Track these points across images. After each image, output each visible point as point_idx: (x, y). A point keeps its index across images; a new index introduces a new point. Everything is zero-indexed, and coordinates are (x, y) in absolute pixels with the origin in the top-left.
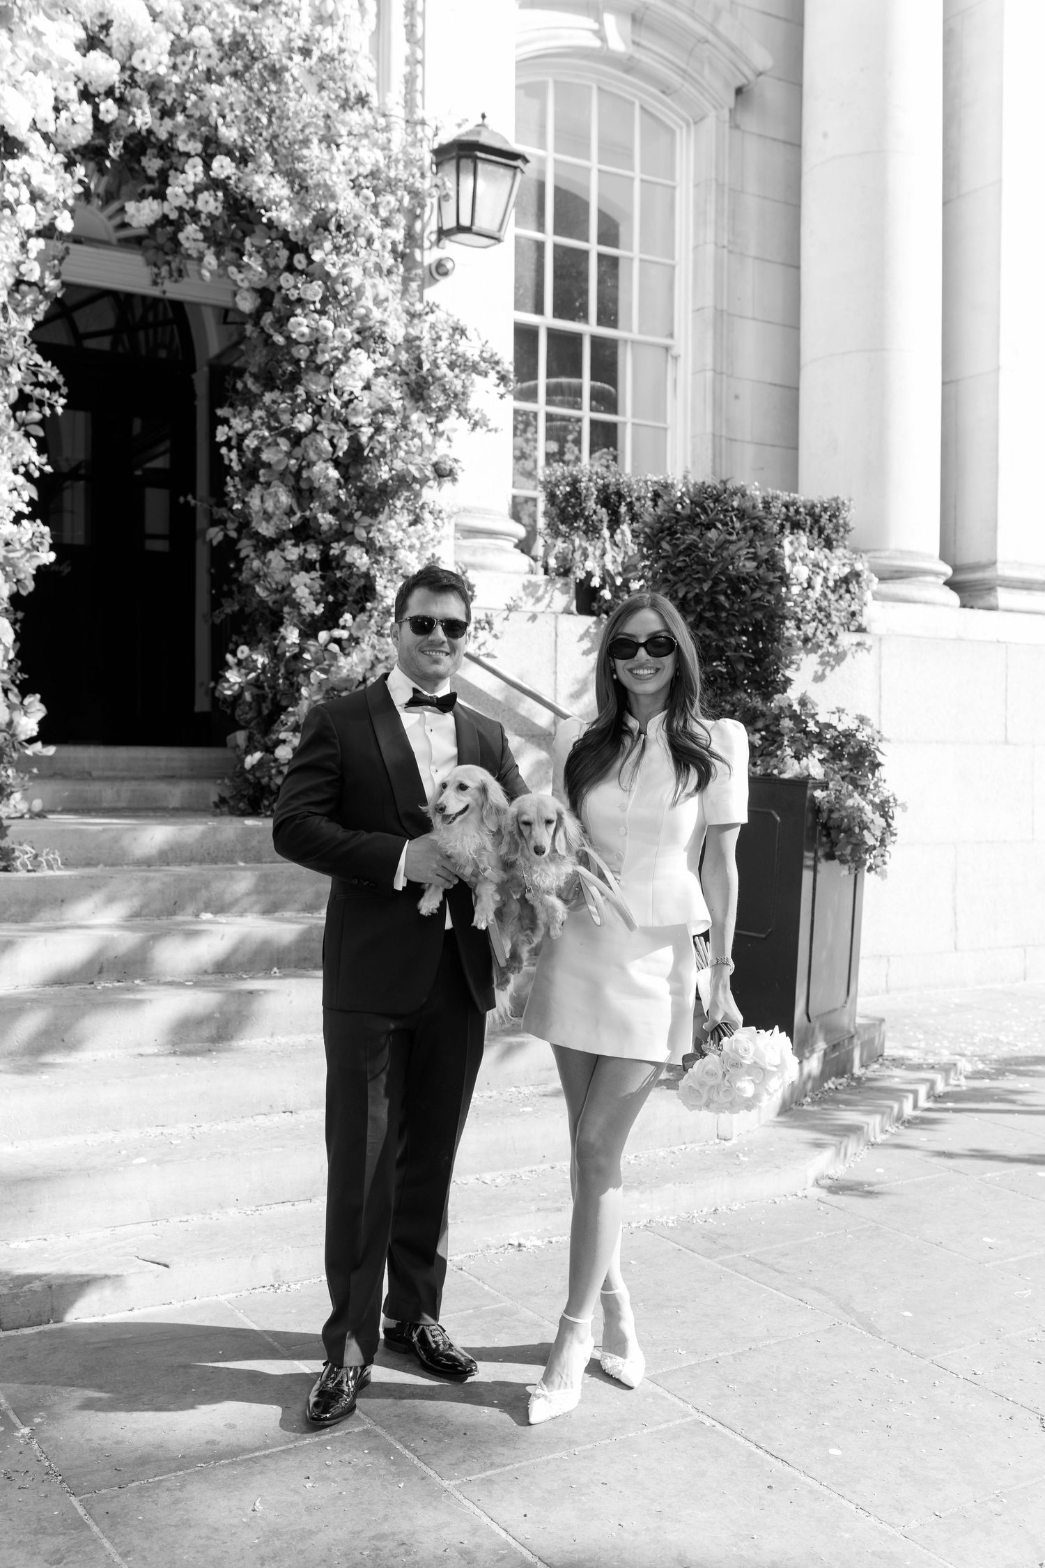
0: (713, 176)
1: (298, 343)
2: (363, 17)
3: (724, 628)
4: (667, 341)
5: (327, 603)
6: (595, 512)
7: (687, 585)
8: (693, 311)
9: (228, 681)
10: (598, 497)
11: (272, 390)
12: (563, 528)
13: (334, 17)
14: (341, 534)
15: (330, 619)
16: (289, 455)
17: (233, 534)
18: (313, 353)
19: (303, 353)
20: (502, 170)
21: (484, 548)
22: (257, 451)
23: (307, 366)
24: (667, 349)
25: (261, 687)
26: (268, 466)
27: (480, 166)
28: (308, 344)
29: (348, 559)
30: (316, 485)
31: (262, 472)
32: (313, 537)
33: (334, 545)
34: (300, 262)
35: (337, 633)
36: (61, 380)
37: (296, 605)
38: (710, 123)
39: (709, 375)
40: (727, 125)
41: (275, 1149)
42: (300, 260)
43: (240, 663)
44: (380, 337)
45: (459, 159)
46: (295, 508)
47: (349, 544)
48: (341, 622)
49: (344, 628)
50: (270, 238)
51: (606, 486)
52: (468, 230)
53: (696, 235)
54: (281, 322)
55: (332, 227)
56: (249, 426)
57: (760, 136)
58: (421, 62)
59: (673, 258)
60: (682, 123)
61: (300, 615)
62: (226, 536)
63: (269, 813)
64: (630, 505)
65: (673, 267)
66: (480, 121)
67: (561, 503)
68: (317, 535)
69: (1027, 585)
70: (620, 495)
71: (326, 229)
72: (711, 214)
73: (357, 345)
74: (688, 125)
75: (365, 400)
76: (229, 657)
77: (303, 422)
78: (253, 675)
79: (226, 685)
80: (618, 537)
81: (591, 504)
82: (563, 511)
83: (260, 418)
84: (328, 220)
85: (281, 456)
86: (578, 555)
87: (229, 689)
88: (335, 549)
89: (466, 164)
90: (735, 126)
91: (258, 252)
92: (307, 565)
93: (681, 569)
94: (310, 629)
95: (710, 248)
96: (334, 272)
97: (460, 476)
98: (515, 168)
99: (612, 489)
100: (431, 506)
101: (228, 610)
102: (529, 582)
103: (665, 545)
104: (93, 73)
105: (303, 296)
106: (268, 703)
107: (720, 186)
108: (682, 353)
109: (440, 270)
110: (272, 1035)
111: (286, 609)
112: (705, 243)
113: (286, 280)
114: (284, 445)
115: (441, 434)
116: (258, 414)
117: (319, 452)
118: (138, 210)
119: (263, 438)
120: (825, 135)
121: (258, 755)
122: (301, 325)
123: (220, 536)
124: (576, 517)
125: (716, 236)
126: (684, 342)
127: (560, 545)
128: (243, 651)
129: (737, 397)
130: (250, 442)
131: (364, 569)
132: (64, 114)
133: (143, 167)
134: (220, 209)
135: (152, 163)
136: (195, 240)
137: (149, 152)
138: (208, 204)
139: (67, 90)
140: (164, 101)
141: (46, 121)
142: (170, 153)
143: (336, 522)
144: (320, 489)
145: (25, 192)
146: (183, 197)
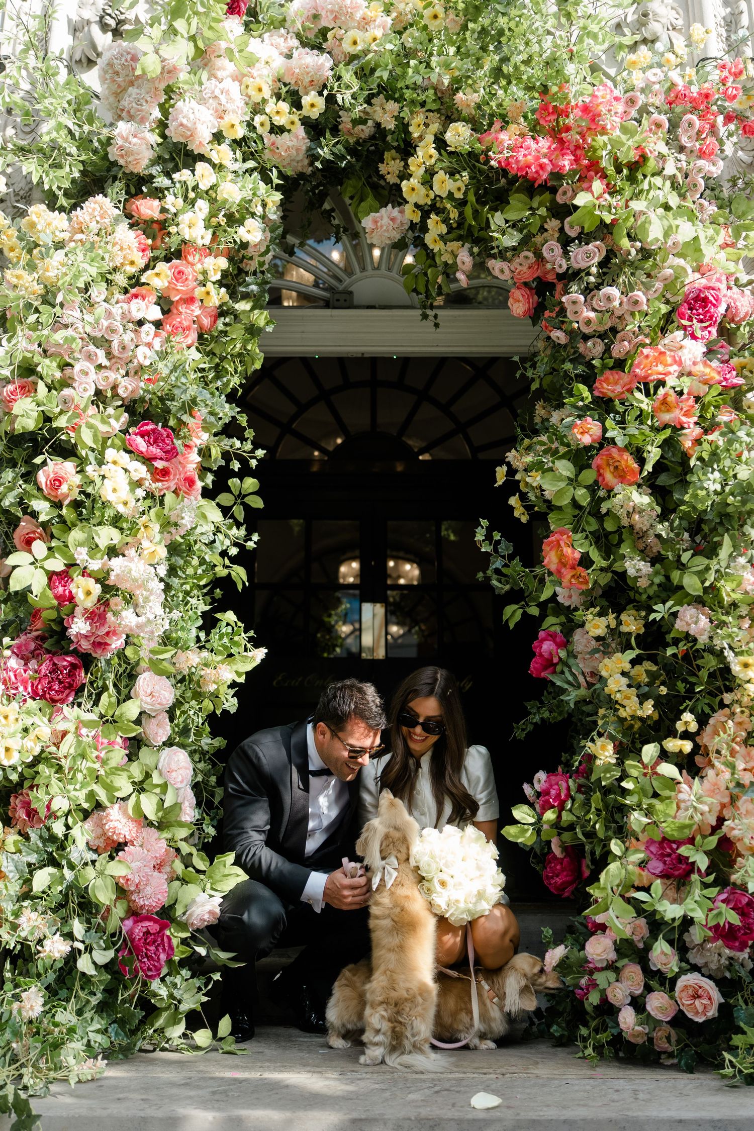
1: (586, 338)
5: (657, 699)
9: (518, 822)
11: (558, 407)
15: (662, 724)
16: (574, 481)
18: (610, 346)
19: (594, 348)
23: (604, 367)
28: (602, 336)
29: (680, 625)
31: (550, 516)
33: (660, 607)
34: (572, 227)
35: (673, 745)
36: (243, 420)
37: (611, 705)
43: (535, 796)
48: (680, 727)
49: (686, 735)
61: (617, 719)
62: (523, 615)
76: (526, 784)
78: (551, 813)
91: (514, 226)
92: (622, 642)
94: (631, 740)
105: (574, 266)
111: (597, 711)
114: (564, 467)
116: (542, 440)
117: (620, 473)
121: (562, 950)
128: (541, 778)
131: (705, 641)
132: (258, 119)
133: (382, 177)
134: (463, 189)
135: (390, 167)
136: (441, 237)
137: (387, 155)
138: (444, 184)
139: (260, 90)
140: (381, 77)
141: (233, 126)
142: (407, 149)
143: (657, 573)
144: (631, 527)
145: (203, 206)
146: (422, 190)
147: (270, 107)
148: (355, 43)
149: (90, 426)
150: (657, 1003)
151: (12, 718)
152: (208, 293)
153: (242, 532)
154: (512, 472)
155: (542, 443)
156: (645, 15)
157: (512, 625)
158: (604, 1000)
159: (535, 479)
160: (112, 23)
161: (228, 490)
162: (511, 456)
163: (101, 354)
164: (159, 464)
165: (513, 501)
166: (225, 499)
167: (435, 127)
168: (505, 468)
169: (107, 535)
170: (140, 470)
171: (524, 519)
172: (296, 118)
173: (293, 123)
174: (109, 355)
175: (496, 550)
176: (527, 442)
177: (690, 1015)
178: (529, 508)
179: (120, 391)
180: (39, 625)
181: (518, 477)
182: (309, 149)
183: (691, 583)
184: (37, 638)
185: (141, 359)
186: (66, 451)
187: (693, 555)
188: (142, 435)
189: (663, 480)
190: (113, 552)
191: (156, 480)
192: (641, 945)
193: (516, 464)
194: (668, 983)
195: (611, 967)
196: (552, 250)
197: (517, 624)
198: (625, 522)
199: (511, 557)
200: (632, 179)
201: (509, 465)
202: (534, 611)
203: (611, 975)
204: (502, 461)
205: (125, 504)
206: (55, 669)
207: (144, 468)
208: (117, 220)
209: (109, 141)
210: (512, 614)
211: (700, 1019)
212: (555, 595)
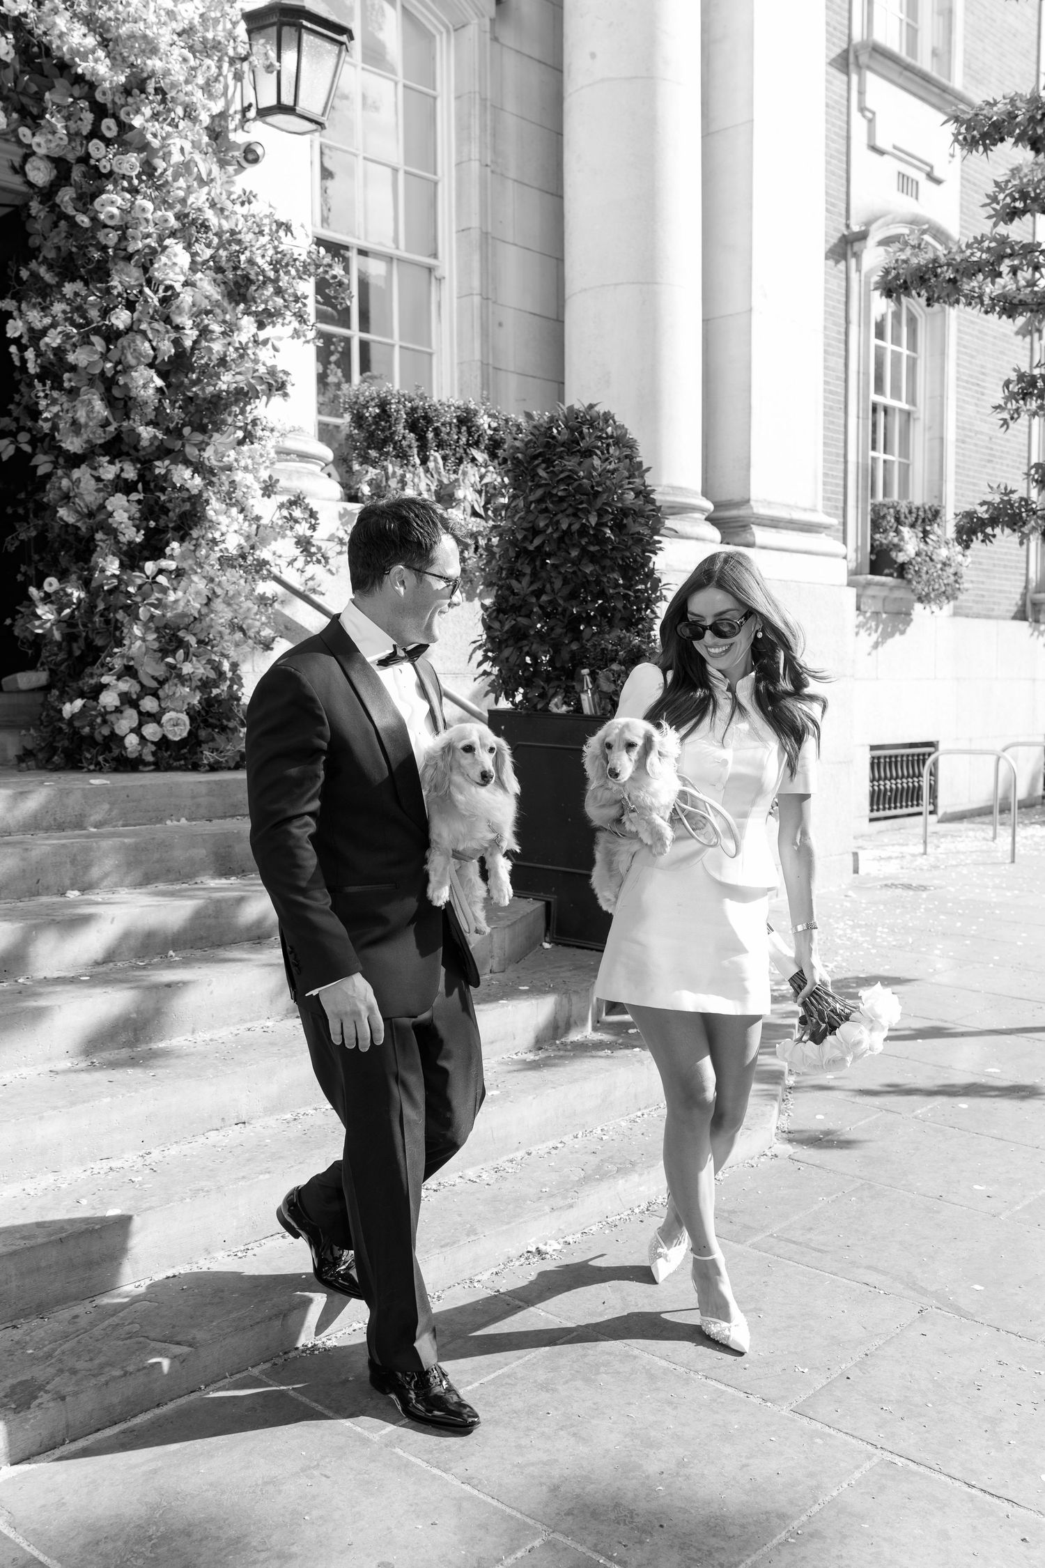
0: (477, 89)
1: (105, 226)
3: (608, 563)
4: (431, 261)
5: (147, 529)
6: (404, 438)
7: (568, 516)
8: (458, 232)
9: (39, 618)
10: (406, 421)
11: (73, 280)
12: (373, 453)
14: (163, 452)
15: (153, 547)
16: (105, 357)
17: (27, 448)
18: (123, 238)
19: (112, 238)
20: (328, 46)
21: (298, 472)
22: (59, 352)
23: (115, 254)
24: (430, 270)
25: (75, 626)
26: (73, 368)
27: (306, 37)
28: (114, 228)
29: (176, 480)
30: (133, 394)
31: (66, 376)
32: (128, 454)
33: (157, 463)
34: (109, 128)
35: (164, 563)
37: (113, 532)
38: (472, 31)
39: (477, 299)
40: (488, 36)
41: (261, 1177)
42: (109, 127)
43: (47, 598)
44: (203, 225)
45: (280, 26)
46: (111, 419)
47: (174, 462)
48: (168, 551)
49: (172, 557)
50: (71, 96)
51: (414, 409)
52: (290, 110)
53: (459, 152)
54: (86, 199)
55: (150, 88)
56: (47, 321)
57: (518, 52)
59: (435, 174)
60: (443, 29)
61: (118, 542)
62: (18, 449)
63: (92, 767)
64: (437, 431)
65: (436, 184)
67: (370, 425)
68: (132, 452)
69: (774, 523)
70: (428, 420)
71: (143, 91)
72: (476, 130)
73: (173, 234)
74: (448, 31)
75: (186, 297)
76: (33, 591)
77: (121, 318)
78: (67, 611)
79: (37, 623)
80: (431, 465)
81: (400, 428)
82: (372, 434)
83: (64, 312)
84: (144, 81)
85: (96, 357)
86: (393, 483)
87: (40, 627)
88: (160, 468)
89: (289, 32)
90: (495, 39)
91: (60, 111)
92: (125, 487)
93: (562, 499)
94: (132, 558)
95: (475, 165)
96: (156, 143)
97: (289, 389)
98: (341, 43)
99: (420, 413)
101: (23, 536)
102: (345, 509)
103: (542, 473)
105: (116, 169)
106: (81, 642)
107: (483, 100)
108: (447, 275)
109: (251, 155)
110: (193, 1032)
111: (99, 536)
112: (470, 160)
113: (96, 148)
114: (98, 344)
115: (265, 342)
116: (58, 308)
117: (138, 355)
119: (68, 336)
120: (593, 56)
121: (79, 703)
122: (111, 204)
123: (11, 450)
124: (385, 442)
125: (480, 153)
126: (448, 262)
127: (373, 472)
128: (51, 584)
129: (500, 325)
130: (53, 339)
131: (195, 492)
150: (150, 730)
158: (113, 733)
177: (171, 737)
183: (190, 451)
187: (191, 430)
192: (134, 697)
194: (156, 718)
195: (118, 710)
203: (118, 715)
211: (177, 739)
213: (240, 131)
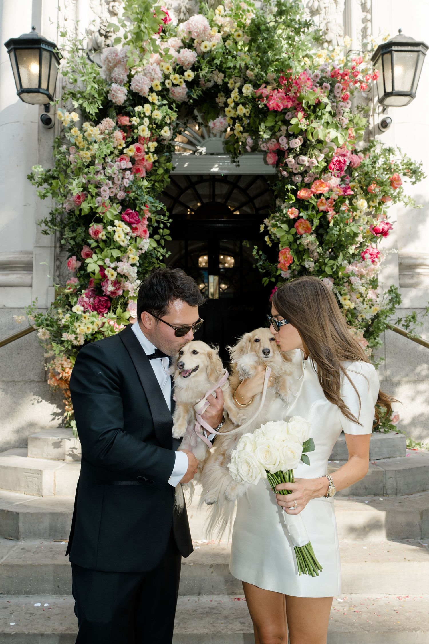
1: (295, 174)
2: (337, 6)
13: (319, 10)
14: (320, 272)
16: (288, 232)
18: (304, 178)
19: (298, 179)
23: (301, 186)
26: (281, 240)
27: (395, 55)
28: (300, 174)
34: (291, 130)
36: (165, 208)
45: (383, 55)
46: (296, 260)
47: (324, 277)
50: (275, 121)
52: (392, 94)
58: (371, 21)
62: (270, 281)
66: (398, 34)
77: (293, 213)
84: (302, 102)
85: (285, 234)
89: (387, 56)
91: (268, 129)
98: (418, 51)
100: (371, 251)
104: (182, 59)
105: (291, 147)
109: (384, 124)
114: (285, 227)
118: (214, 124)
123: (267, 282)
132: (167, 81)
133: (217, 104)
134: (249, 112)
135: (220, 100)
136: (241, 132)
137: (219, 95)
138: (242, 111)
139: (168, 69)
140: (216, 63)
141: (157, 85)
142: (228, 92)
143: (317, 266)
144: (309, 249)
145: (146, 121)
146: (233, 112)
147: (171, 77)
148: (206, 47)
149: (110, 212)
151: (87, 318)
152: (150, 157)
153: (165, 250)
154: (266, 227)
155: (277, 217)
156: (327, 30)
157: (265, 285)
159: (274, 230)
160: (103, 32)
161: (158, 233)
162: (266, 221)
163: (110, 182)
164: (134, 226)
165: (266, 238)
166: (157, 237)
167: (238, 85)
168: (264, 225)
169: (116, 253)
170: (128, 229)
171: (270, 246)
172: (182, 80)
173: (181, 82)
174: (113, 183)
175: (260, 258)
176: (272, 215)
178: (272, 241)
179: (118, 197)
180: (93, 285)
181: (268, 228)
182: (188, 93)
183: (328, 270)
184: (92, 290)
185: (125, 184)
186: (99, 220)
187: (329, 260)
188: (128, 214)
189: (321, 231)
190: (118, 260)
191: (133, 232)
193: (268, 224)
196: (283, 140)
197: (267, 285)
198: (306, 247)
199: (265, 260)
200: (314, 111)
201: (265, 224)
202: (273, 280)
204: (262, 223)
205: (123, 242)
206: (100, 301)
207: (128, 228)
208: (115, 129)
209: (108, 92)
210: (265, 281)
212: (281, 274)
213: (382, 114)
